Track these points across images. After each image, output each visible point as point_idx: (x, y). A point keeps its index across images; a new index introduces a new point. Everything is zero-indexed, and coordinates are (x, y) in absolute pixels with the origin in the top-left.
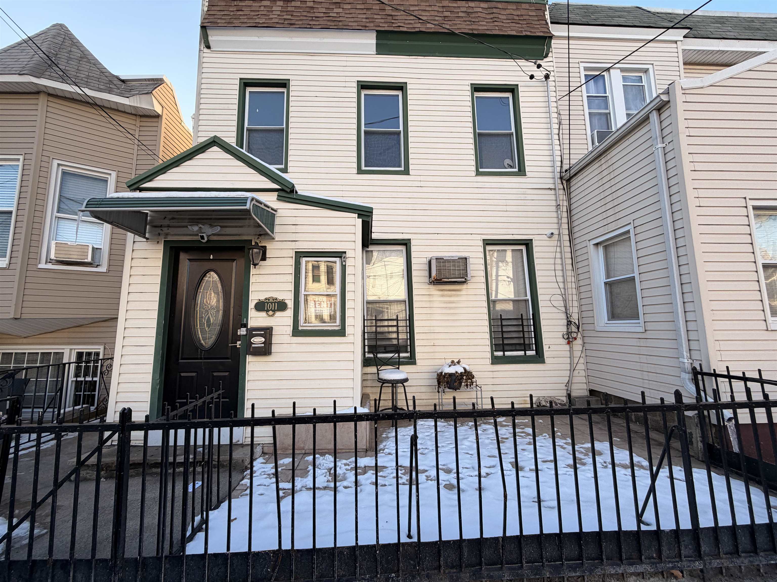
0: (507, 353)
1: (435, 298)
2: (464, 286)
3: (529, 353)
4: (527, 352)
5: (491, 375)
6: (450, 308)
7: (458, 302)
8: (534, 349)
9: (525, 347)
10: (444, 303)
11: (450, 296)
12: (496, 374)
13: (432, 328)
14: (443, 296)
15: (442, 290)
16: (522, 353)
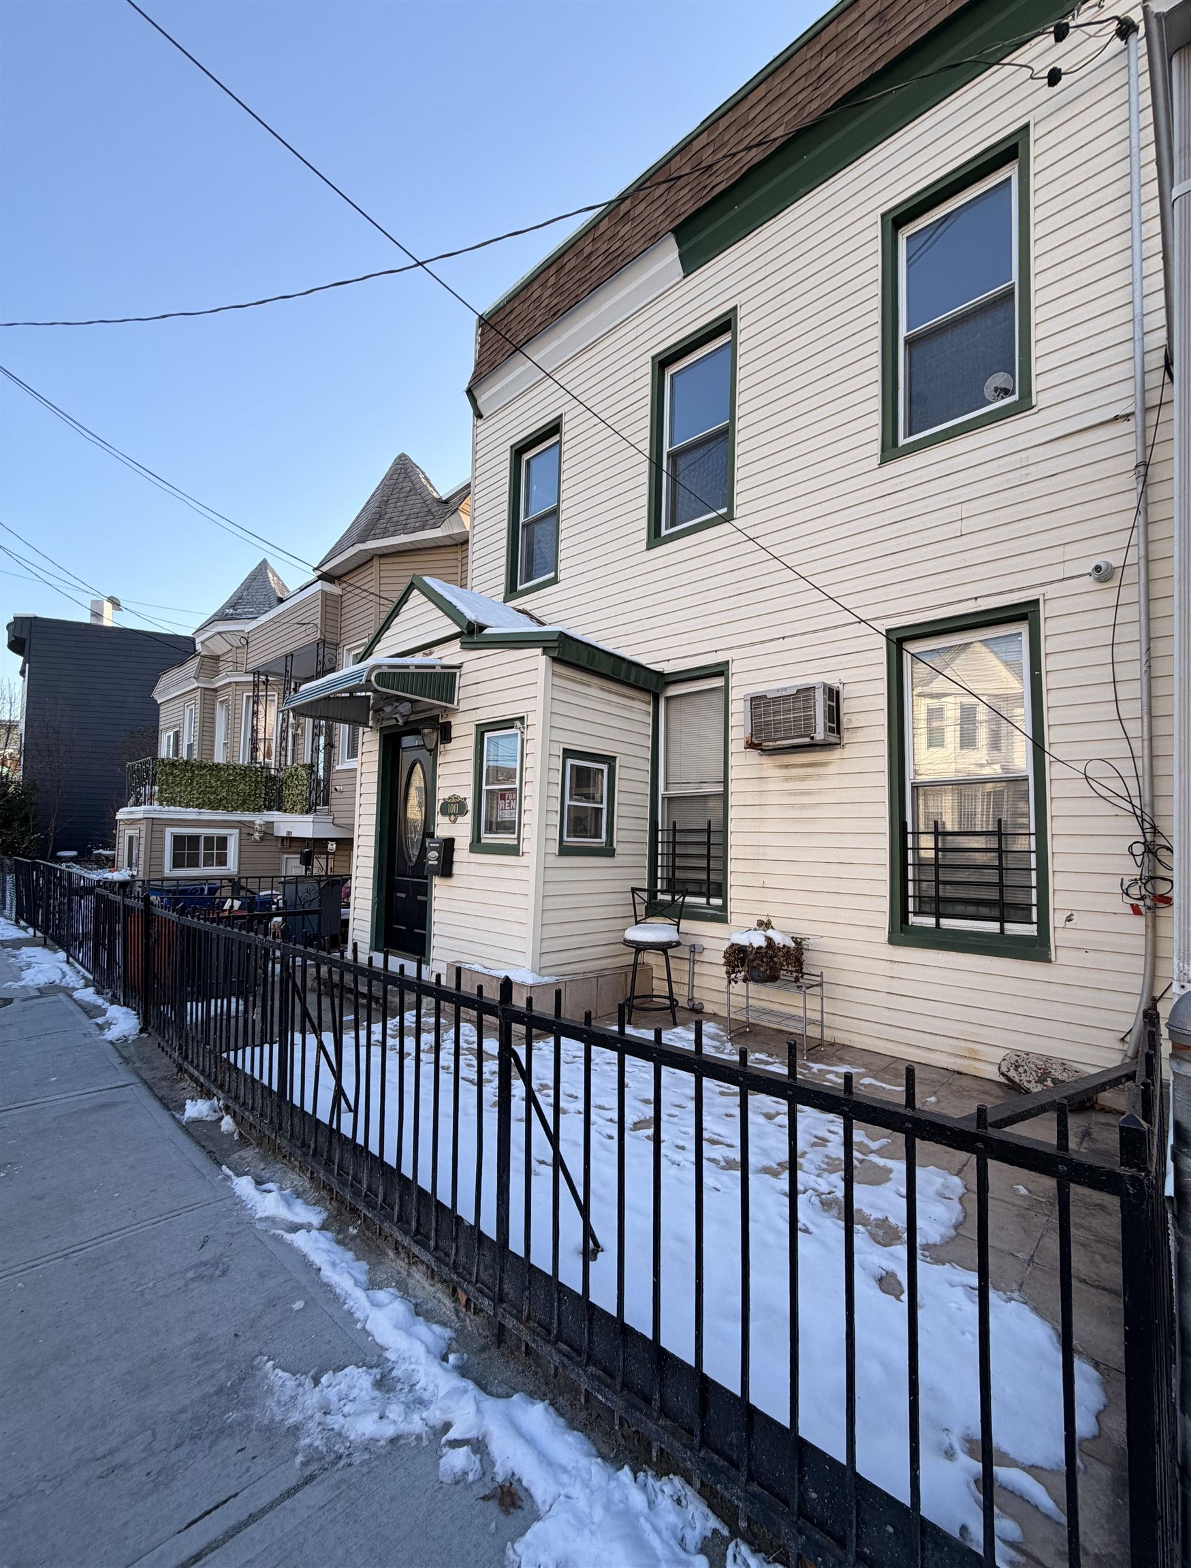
0: (946, 923)
1: (771, 786)
2: (836, 754)
3: (1013, 929)
4: (1008, 926)
5: (886, 969)
6: (803, 806)
7: (820, 791)
8: (1035, 919)
9: (1004, 910)
10: (790, 794)
11: (803, 779)
12: (897, 970)
13: (762, 849)
14: (787, 779)
15: (786, 766)
16: (993, 927)
